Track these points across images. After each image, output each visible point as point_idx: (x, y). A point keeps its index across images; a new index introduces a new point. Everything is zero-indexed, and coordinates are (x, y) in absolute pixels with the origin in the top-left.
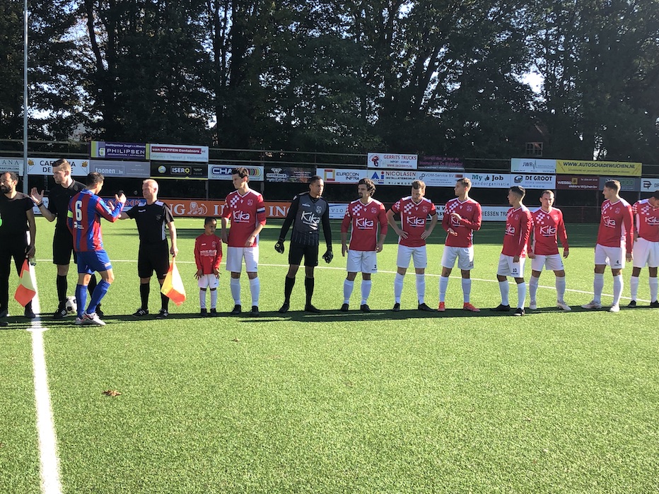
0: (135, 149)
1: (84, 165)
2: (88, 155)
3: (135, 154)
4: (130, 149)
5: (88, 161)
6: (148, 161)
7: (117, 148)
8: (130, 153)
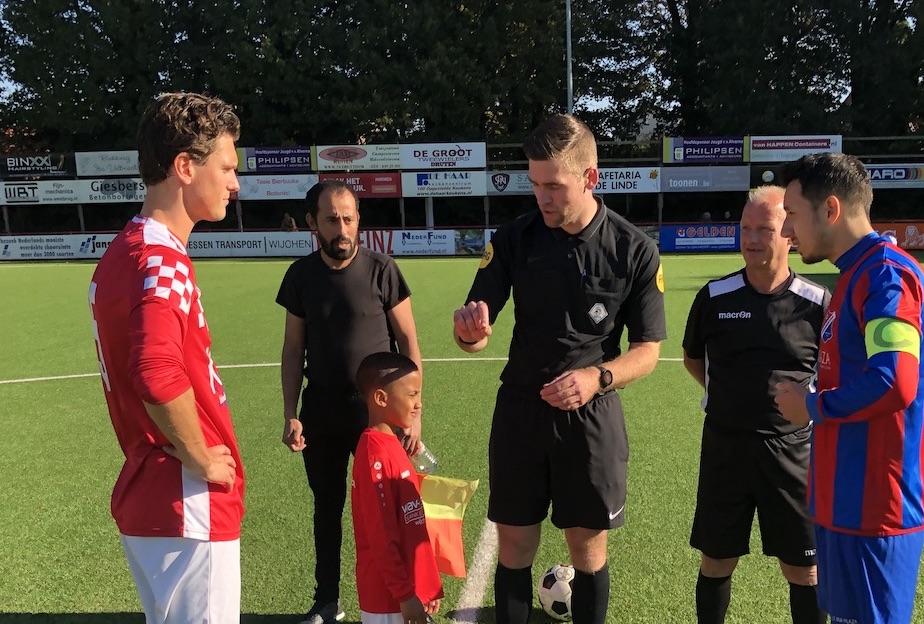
0: (728, 146)
1: (653, 176)
2: (658, 159)
3: (728, 153)
4: (721, 146)
5: (658, 169)
6: (745, 164)
7: (700, 146)
8: (719, 153)
